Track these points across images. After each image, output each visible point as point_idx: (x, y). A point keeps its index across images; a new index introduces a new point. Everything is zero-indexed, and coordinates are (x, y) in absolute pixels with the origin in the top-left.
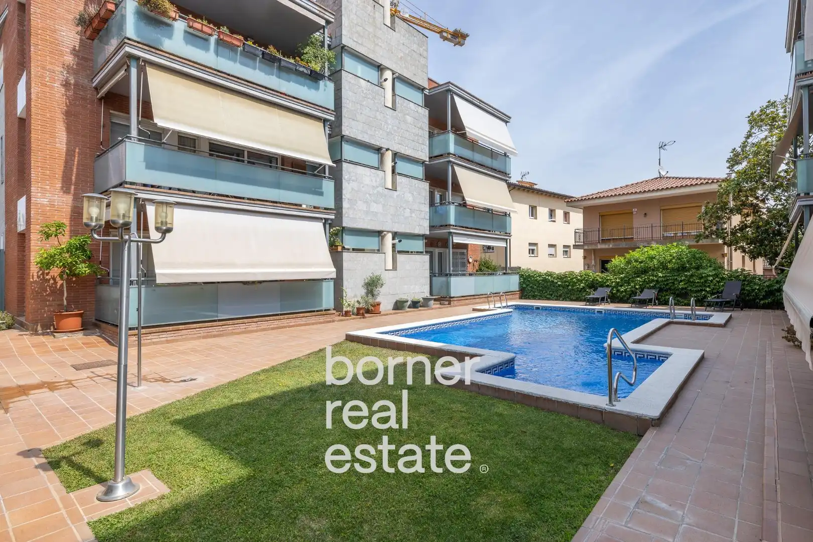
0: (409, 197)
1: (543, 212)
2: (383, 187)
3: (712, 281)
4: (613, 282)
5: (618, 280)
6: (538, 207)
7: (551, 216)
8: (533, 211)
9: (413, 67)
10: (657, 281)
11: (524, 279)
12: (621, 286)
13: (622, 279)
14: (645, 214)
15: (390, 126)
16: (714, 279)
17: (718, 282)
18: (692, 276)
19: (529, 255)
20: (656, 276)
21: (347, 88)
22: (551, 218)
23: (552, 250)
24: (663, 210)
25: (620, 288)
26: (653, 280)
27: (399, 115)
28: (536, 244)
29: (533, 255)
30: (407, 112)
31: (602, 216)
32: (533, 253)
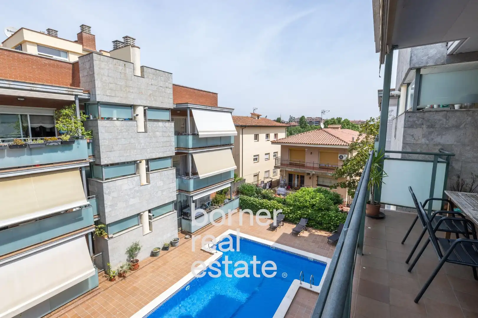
0: (160, 183)
1: (262, 136)
2: (138, 186)
3: (334, 219)
4: (286, 211)
5: (289, 211)
6: (259, 135)
7: (267, 137)
8: (256, 137)
9: (161, 97)
10: (308, 214)
11: (242, 201)
12: (290, 214)
13: (291, 210)
14: (311, 153)
15: (143, 144)
16: (335, 218)
17: (337, 220)
18: (325, 215)
19: (254, 162)
20: (307, 212)
21: (103, 131)
22: (267, 138)
23: (267, 156)
24: (320, 152)
25: (290, 215)
26: (306, 214)
27: (150, 134)
28: (258, 155)
29: (256, 161)
30: (157, 129)
31: (290, 150)
32: (256, 160)
